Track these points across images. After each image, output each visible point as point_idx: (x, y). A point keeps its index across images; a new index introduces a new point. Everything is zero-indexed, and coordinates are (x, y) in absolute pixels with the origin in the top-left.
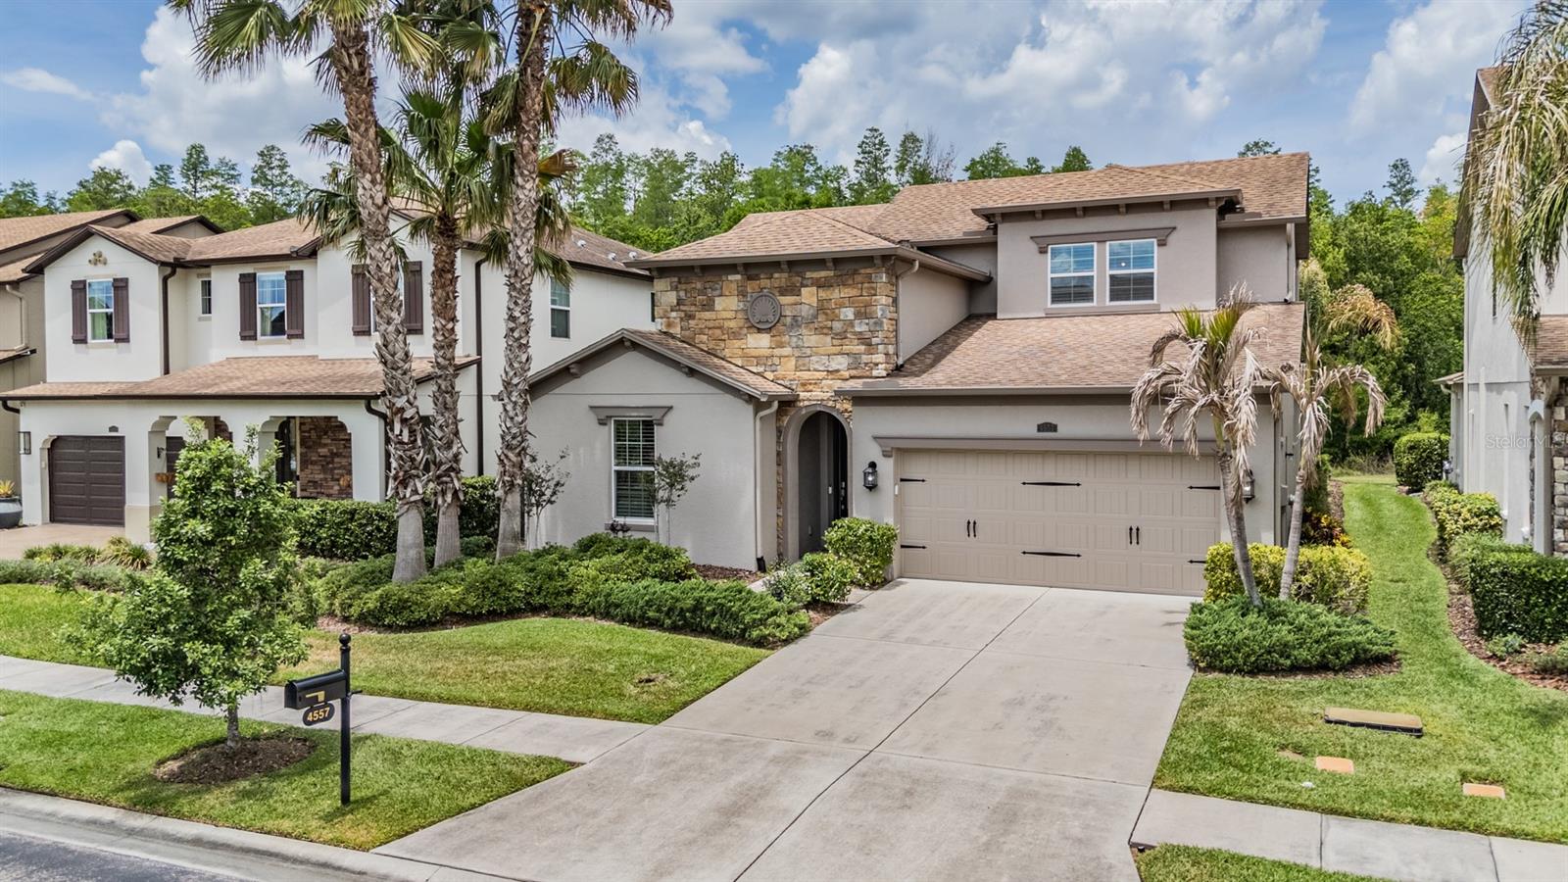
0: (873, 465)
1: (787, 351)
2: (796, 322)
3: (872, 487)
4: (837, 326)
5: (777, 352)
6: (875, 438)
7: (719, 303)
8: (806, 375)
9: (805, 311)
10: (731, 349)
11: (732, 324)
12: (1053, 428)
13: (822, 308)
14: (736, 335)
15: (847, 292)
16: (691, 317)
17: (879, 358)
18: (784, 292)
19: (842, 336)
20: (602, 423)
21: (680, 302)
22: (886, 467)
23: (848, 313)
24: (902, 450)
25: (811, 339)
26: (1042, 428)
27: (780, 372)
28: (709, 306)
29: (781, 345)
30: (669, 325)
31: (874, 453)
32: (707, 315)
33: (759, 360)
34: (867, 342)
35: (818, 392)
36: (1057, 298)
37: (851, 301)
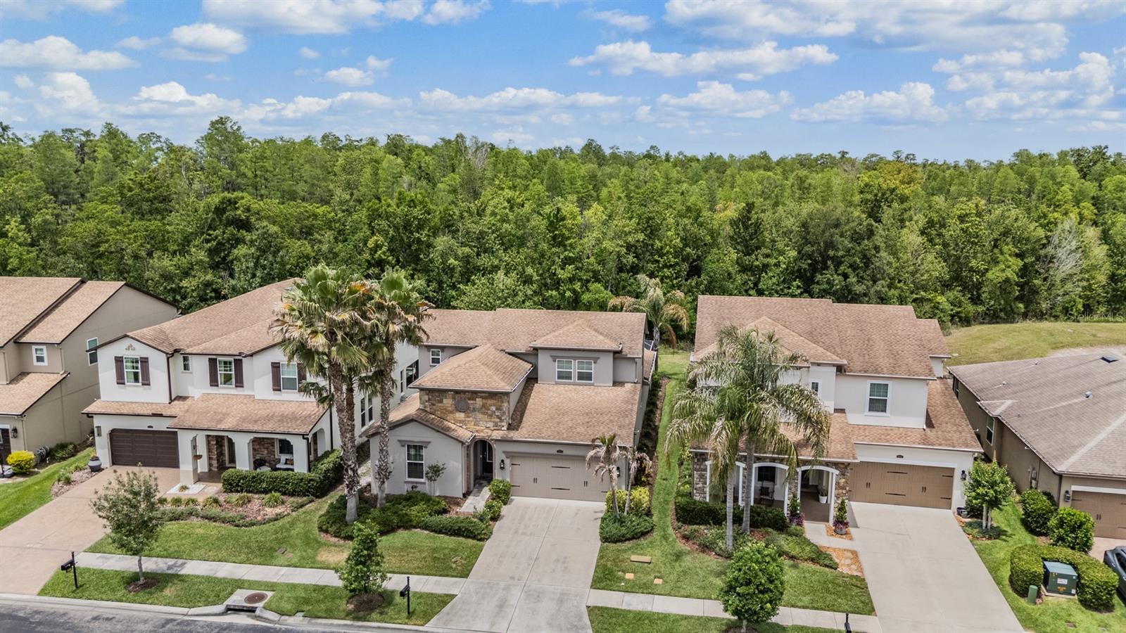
0: (503, 461)
1: (471, 419)
2: (474, 410)
3: (502, 468)
4: (489, 412)
5: (467, 419)
6: (504, 452)
7: (445, 401)
8: (478, 428)
9: (478, 406)
10: (450, 417)
11: (450, 409)
12: (562, 452)
13: (484, 406)
14: (451, 412)
15: (492, 402)
16: (434, 405)
17: (504, 424)
18: (469, 399)
19: (491, 416)
20: (403, 446)
21: (429, 399)
22: (507, 462)
23: (493, 408)
24: (510, 455)
25: (480, 416)
26: (558, 451)
27: (468, 426)
28: (441, 401)
29: (469, 417)
30: (425, 407)
31: (503, 457)
32: (440, 405)
33: (460, 422)
34: (500, 418)
35: (482, 434)
36: (559, 377)
37: (494, 405)
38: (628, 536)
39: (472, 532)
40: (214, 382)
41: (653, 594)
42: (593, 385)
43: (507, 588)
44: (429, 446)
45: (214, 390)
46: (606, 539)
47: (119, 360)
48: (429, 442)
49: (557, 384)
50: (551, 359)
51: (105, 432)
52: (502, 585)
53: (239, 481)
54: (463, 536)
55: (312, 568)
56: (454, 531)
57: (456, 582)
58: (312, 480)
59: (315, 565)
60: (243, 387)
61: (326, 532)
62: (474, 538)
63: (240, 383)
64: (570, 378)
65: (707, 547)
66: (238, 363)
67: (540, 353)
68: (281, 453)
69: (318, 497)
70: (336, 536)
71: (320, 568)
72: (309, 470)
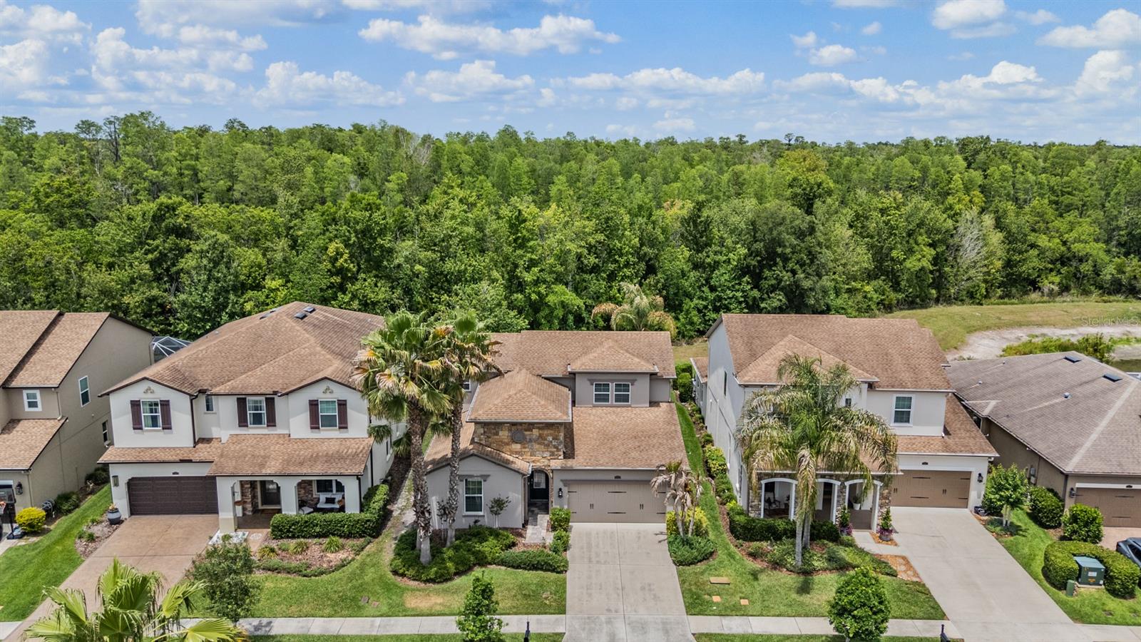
0: (560, 490)
1: (527, 450)
2: (531, 441)
3: (560, 497)
4: (546, 442)
5: (523, 450)
6: (562, 480)
7: (501, 433)
8: (534, 458)
9: (534, 437)
10: (506, 448)
11: (506, 441)
12: (619, 477)
13: (540, 436)
14: (507, 444)
15: (549, 432)
16: (489, 437)
17: (561, 453)
18: (526, 430)
19: (548, 445)
21: (485, 432)
22: (565, 490)
23: (550, 438)
24: (566, 483)
25: (536, 446)
26: (616, 477)
27: (525, 457)
28: (497, 434)
29: (525, 448)
30: (480, 440)
31: (561, 485)
32: (496, 437)
33: (516, 453)
34: (557, 448)
35: (538, 464)
36: (597, 400)
37: (551, 435)
38: (699, 558)
39: (551, 566)
40: (243, 422)
41: (747, 615)
42: (630, 406)
43: (609, 622)
44: (489, 480)
45: (243, 431)
46: (680, 563)
47: (135, 405)
48: (489, 476)
49: (594, 406)
50: (588, 383)
51: (123, 481)
52: (603, 618)
53: (290, 527)
54: (542, 569)
55: (405, 616)
56: (533, 565)
57: (557, 619)
58: (368, 521)
59: (409, 613)
60: (275, 426)
61: (403, 575)
62: (554, 570)
63: (272, 422)
64: (608, 400)
65: (777, 563)
66: (270, 402)
67: (578, 379)
68: (318, 491)
69: (375, 537)
70: (414, 580)
71: (414, 616)
72: (361, 511)
